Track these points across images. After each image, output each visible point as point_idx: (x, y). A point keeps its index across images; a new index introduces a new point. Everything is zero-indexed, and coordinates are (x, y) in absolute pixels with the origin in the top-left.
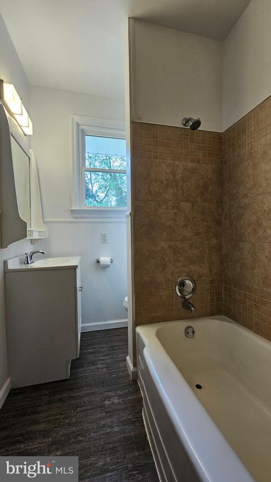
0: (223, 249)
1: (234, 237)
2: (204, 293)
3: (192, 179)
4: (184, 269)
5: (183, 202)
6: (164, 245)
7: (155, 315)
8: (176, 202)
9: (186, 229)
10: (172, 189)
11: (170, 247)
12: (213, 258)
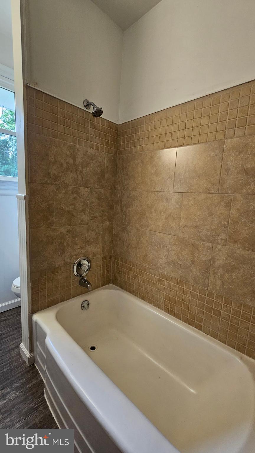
0: (114, 230)
1: (124, 222)
2: (98, 268)
3: (91, 165)
4: (81, 251)
5: (82, 187)
6: (63, 230)
7: (53, 298)
8: (75, 187)
9: (84, 213)
10: (72, 173)
11: (69, 231)
12: (106, 238)
